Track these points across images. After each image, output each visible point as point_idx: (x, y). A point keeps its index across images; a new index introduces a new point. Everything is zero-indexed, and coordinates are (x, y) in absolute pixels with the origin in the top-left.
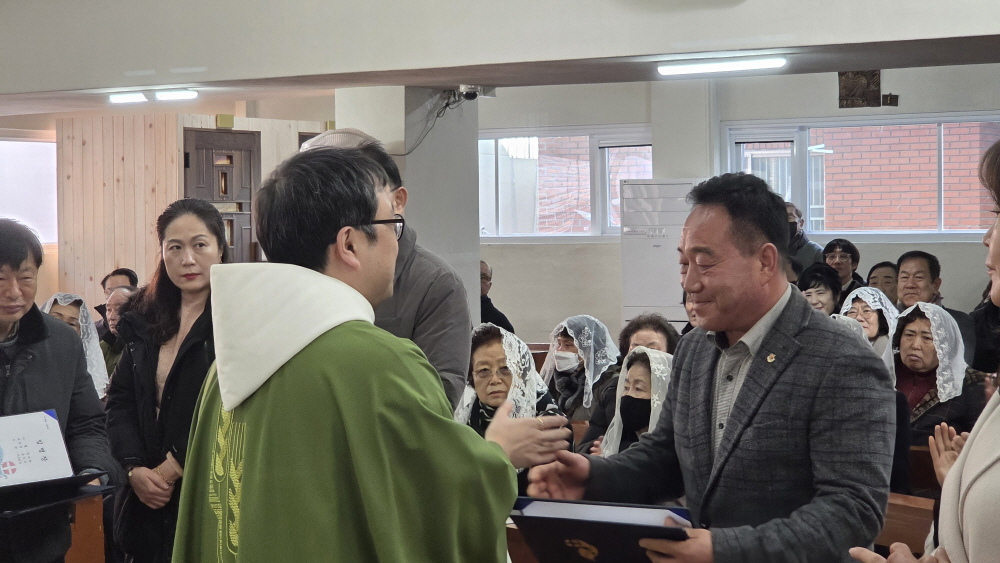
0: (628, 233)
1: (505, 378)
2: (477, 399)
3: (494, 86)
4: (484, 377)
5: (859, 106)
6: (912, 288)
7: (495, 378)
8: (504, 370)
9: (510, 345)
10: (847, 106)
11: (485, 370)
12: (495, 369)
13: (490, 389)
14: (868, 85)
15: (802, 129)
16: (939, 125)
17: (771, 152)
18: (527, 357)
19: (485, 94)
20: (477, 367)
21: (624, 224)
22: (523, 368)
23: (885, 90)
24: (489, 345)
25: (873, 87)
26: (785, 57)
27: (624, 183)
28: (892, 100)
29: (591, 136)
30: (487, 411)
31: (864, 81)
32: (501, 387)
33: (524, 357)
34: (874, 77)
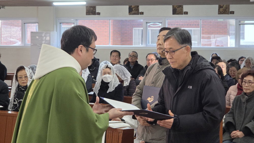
0: (32, 45)
1: (26, 79)
2: (19, 84)
3: (4, 6)
4: (20, 79)
5: (91, 15)
6: (115, 59)
7: (24, 79)
8: (26, 77)
9: (27, 71)
10: (88, 15)
11: (21, 77)
12: (23, 77)
13: (22, 82)
14: (93, 10)
15: (76, 20)
16: (110, 20)
17: (68, 26)
18: (32, 73)
19: (2, 8)
20: (19, 76)
21: (31, 43)
22: (31, 76)
23: (97, 11)
24: (22, 71)
25: (94, 10)
26: (86, 2)
27: (32, 32)
28: (99, 14)
29: (22, 20)
30: (22, 87)
31: (92, 9)
32: (25, 81)
33: (31, 73)
34: (94, 8)
